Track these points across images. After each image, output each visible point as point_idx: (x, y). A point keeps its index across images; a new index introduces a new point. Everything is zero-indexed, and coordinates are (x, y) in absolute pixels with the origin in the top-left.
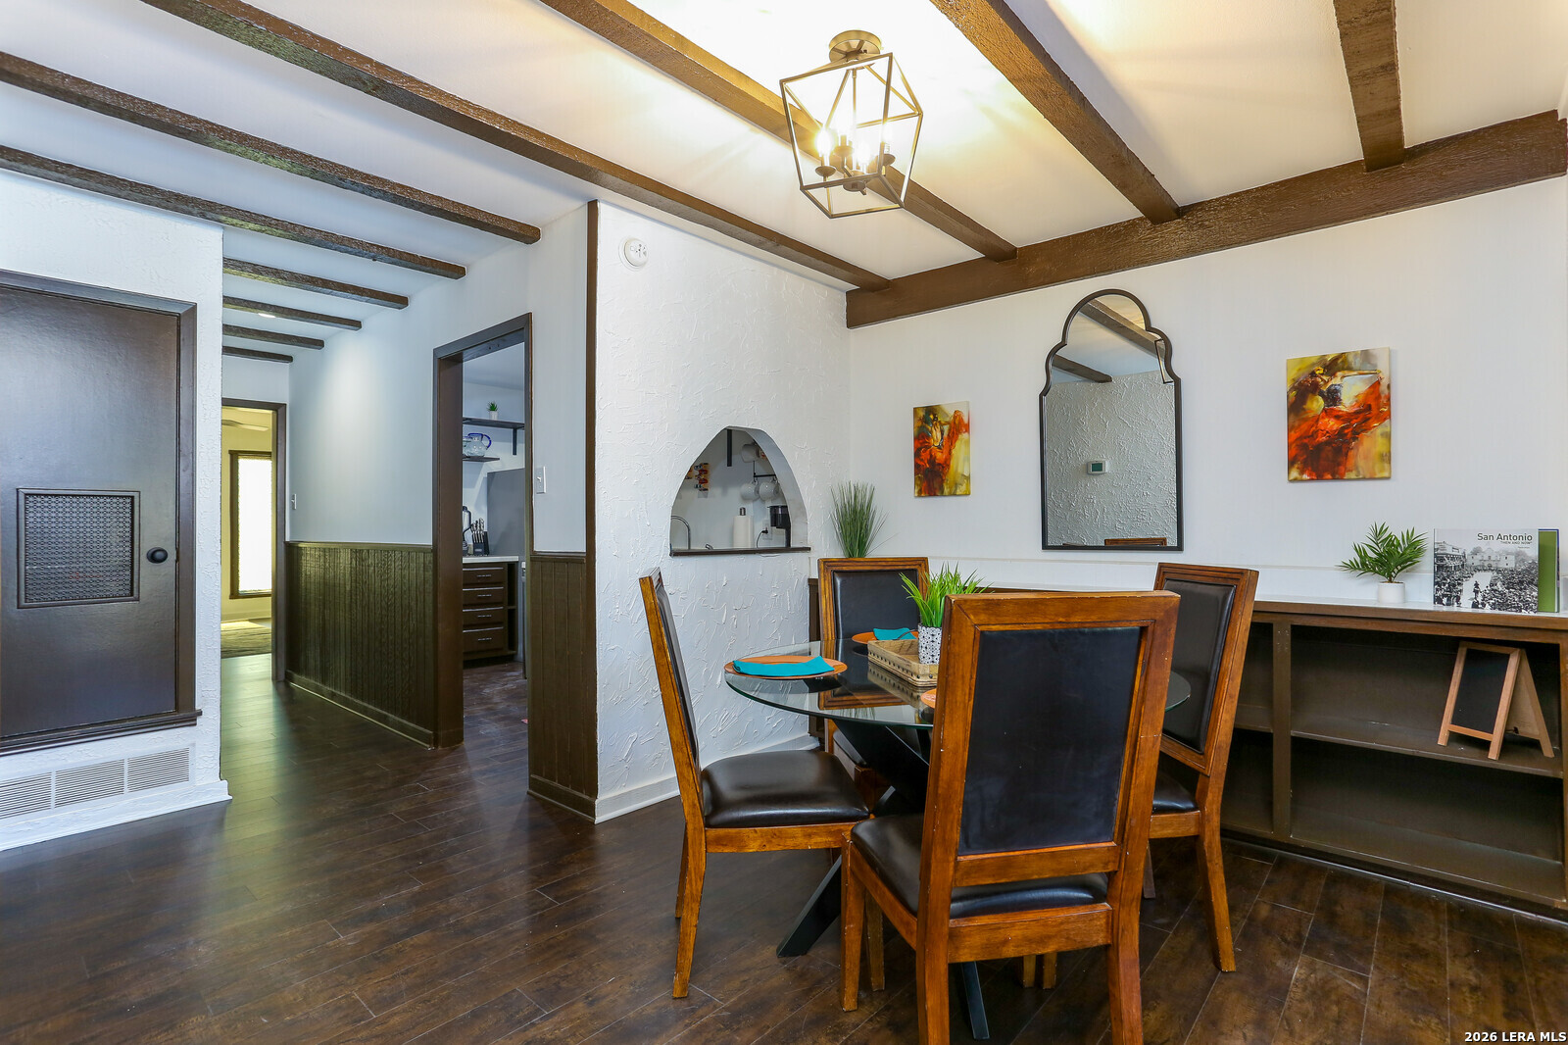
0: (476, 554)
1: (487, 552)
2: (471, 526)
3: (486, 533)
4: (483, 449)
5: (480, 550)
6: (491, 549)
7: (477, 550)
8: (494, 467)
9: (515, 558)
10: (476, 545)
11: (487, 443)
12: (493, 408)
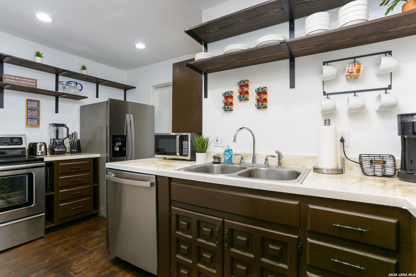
0: (71, 153)
1: (79, 151)
2: (68, 136)
3: (79, 140)
4: (77, 91)
5: (75, 150)
6: (82, 149)
7: (73, 150)
8: (85, 102)
9: (98, 155)
10: (72, 148)
11: (80, 88)
12: (84, 68)
